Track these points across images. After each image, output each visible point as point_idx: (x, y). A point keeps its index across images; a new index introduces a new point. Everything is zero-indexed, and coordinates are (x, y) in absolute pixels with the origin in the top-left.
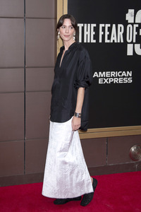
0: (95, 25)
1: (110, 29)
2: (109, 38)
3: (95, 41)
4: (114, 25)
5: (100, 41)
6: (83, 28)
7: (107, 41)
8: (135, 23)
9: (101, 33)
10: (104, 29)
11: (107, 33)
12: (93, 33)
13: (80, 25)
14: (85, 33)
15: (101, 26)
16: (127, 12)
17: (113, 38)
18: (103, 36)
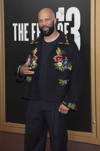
0: (27, 24)
3: (28, 40)
5: (33, 39)
6: (17, 27)
8: (65, 21)
9: (33, 32)
10: (35, 27)
11: (39, 32)
12: (26, 32)
13: (15, 25)
14: (20, 32)
15: (33, 25)
16: (57, 11)
18: (35, 35)
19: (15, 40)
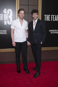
1: (55, 17)
2: (54, 19)
3: (50, 20)
4: (56, 15)
5: (52, 20)
6: (46, 16)
7: (53, 20)
9: (52, 18)
10: (53, 16)
11: (54, 18)
12: (49, 18)
13: (45, 15)
14: (47, 18)
15: (52, 15)
17: (56, 19)
19: (45, 20)
